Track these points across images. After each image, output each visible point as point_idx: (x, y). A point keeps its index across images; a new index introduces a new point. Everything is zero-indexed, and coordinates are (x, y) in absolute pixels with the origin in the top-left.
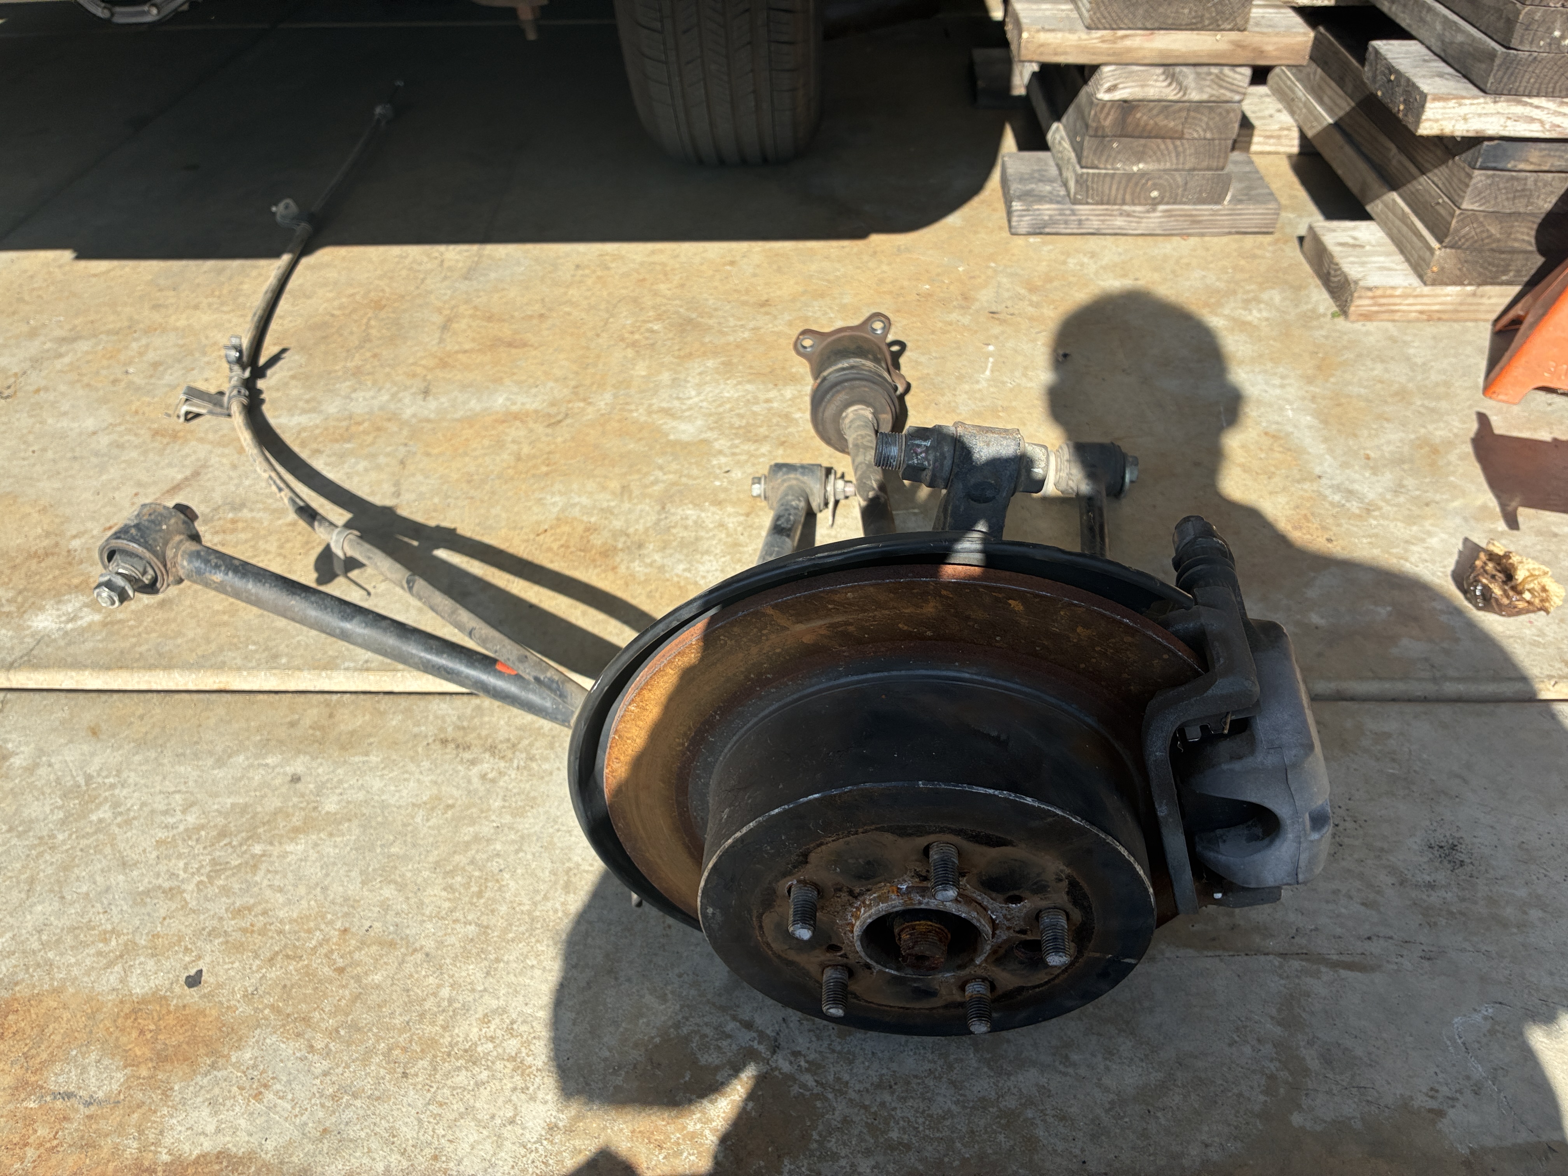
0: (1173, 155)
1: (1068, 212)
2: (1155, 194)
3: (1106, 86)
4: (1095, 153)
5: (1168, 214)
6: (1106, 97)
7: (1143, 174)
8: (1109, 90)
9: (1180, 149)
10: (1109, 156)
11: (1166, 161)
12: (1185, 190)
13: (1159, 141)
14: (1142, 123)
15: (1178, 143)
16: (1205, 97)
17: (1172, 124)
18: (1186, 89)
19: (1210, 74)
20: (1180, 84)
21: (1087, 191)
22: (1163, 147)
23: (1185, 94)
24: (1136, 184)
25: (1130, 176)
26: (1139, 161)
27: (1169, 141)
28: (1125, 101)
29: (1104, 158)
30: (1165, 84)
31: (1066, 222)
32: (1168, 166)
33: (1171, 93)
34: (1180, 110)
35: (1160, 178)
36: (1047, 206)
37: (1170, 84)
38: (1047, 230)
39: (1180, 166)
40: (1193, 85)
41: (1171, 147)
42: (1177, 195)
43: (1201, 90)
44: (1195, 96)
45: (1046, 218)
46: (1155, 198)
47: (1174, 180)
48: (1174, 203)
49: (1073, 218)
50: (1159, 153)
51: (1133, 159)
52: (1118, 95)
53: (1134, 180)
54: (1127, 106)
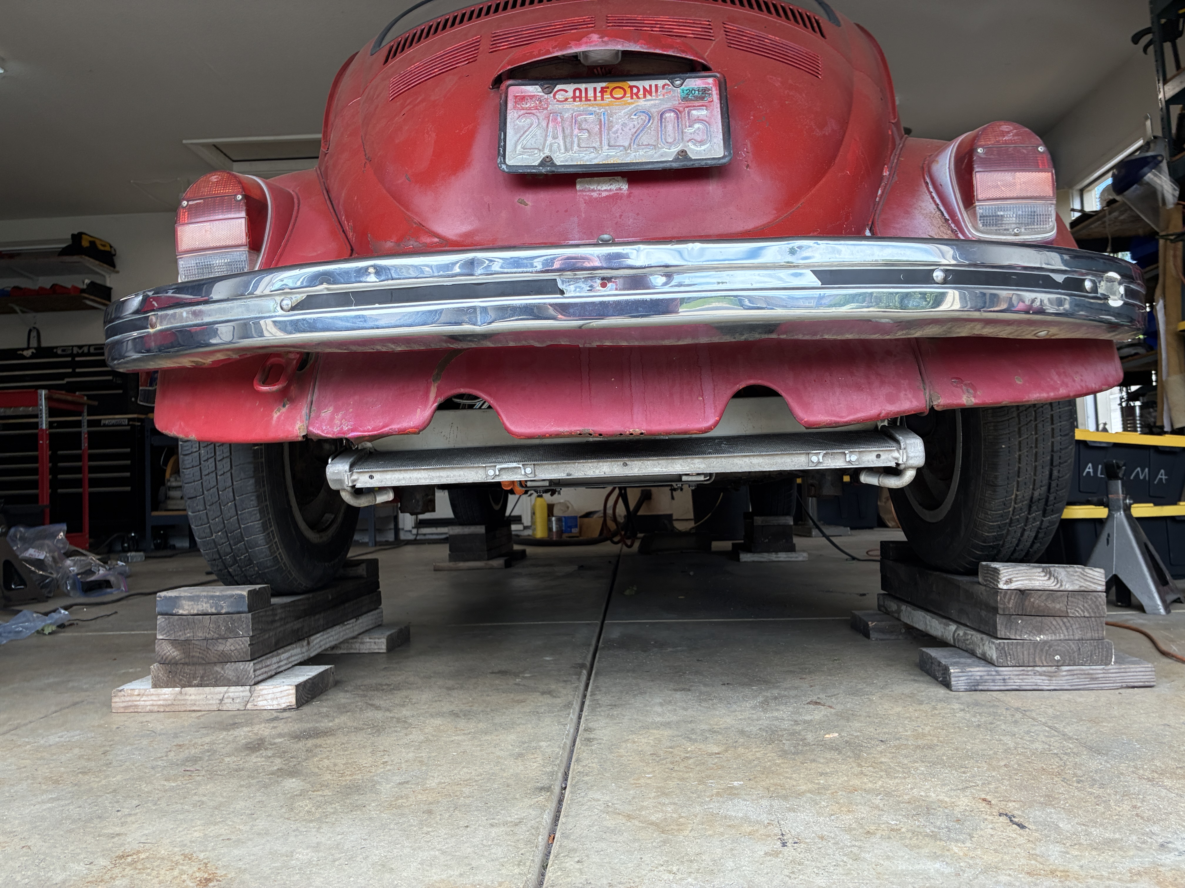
0: (1064, 628)
1: (994, 673)
2: (1057, 657)
3: (1004, 579)
4: (1006, 628)
5: (1071, 673)
6: (1005, 587)
7: (1045, 642)
8: (1007, 583)
9: (1068, 624)
10: (1017, 629)
11: (1059, 633)
12: (1079, 654)
13: (1051, 618)
14: (1036, 605)
15: (1065, 620)
16: (1076, 588)
17: (1058, 606)
18: (1062, 581)
19: (1076, 572)
20: (1056, 578)
21: (1006, 656)
22: (1054, 623)
23: (1061, 585)
24: (1042, 650)
25: (1036, 644)
26: (1040, 632)
27: (1057, 618)
28: (1020, 590)
29: (1013, 632)
30: (1046, 578)
31: (994, 681)
32: (1062, 637)
33: (1051, 584)
34: (1062, 596)
35: (1058, 645)
36: (978, 669)
37: (1049, 579)
38: (980, 688)
39: (1072, 637)
40: (1066, 579)
41: (1061, 624)
42: (1074, 657)
43: (1073, 584)
44: (1068, 587)
45: (978, 678)
46: (1058, 661)
47: (1070, 646)
48: (1074, 665)
49: (998, 677)
50: (1053, 627)
51: (1034, 631)
52: (1013, 586)
53: (1039, 647)
54: (1022, 592)
